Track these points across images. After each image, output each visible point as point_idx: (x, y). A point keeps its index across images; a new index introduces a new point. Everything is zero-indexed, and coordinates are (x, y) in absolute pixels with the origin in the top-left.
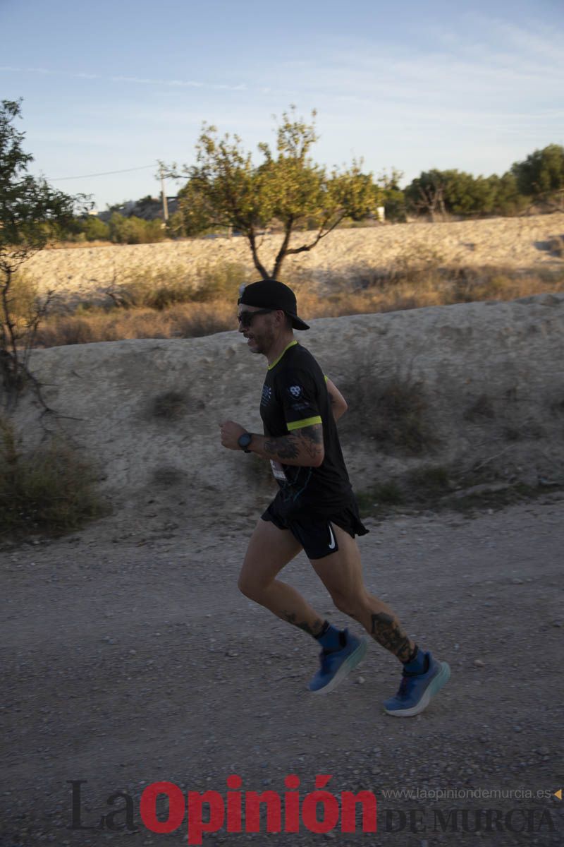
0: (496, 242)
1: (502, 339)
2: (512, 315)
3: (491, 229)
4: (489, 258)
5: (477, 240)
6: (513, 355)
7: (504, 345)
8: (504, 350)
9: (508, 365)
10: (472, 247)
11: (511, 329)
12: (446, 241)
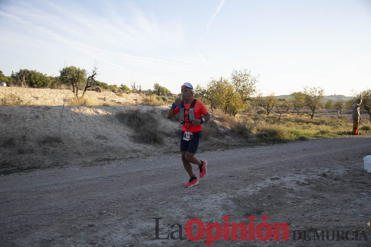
0: (47, 97)
1: (24, 119)
2: (29, 111)
3: (45, 92)
4: (44, 103)
5: (39, 96)
6: (28, 125)
7: (25, 121)
8: (25, 123)
9: (25, 128)
10: (37, 98)
11: (28, 116)
12: (26, 95)
